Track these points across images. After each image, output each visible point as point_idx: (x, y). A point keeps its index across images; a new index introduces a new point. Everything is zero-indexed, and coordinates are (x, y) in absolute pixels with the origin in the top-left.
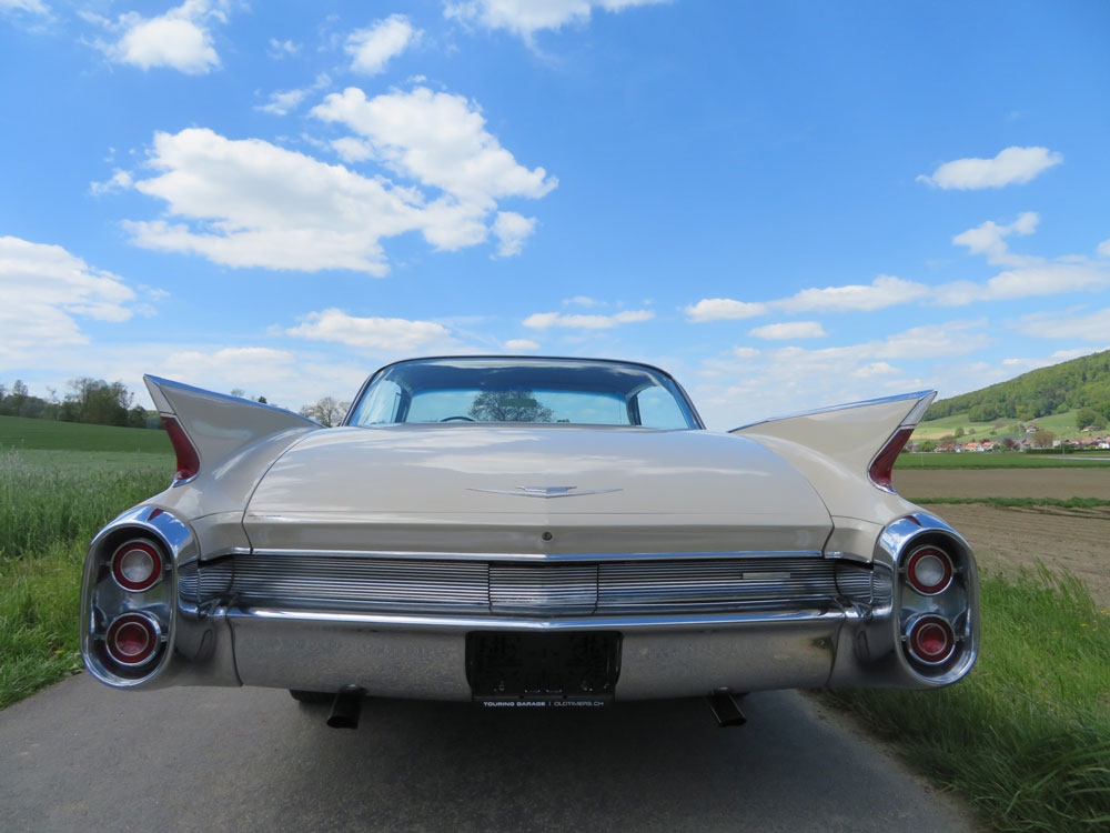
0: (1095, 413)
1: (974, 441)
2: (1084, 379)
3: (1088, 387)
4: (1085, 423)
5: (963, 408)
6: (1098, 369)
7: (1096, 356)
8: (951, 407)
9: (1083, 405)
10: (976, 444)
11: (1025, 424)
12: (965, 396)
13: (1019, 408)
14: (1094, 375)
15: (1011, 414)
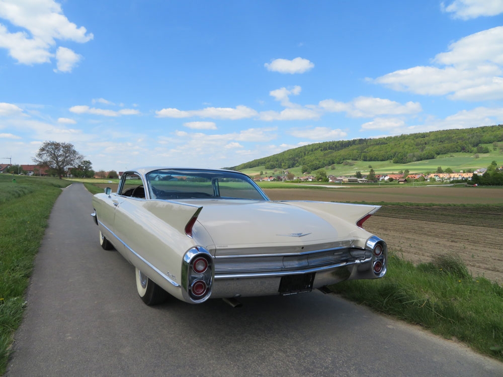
0: (308, 167)
1: (266, 177)
2: (305, 154)
3: (306, 157)
4: (304, 171)
5: (263, 163)
6: (309, 151)
7: (309, 146)
8: (259, 162)
9: (304, 164)
10: (267, 178)
11: (285, 171)
12: (264, 158)
13: (283, 164)
14: (308, 153)
15: (280, 167)
